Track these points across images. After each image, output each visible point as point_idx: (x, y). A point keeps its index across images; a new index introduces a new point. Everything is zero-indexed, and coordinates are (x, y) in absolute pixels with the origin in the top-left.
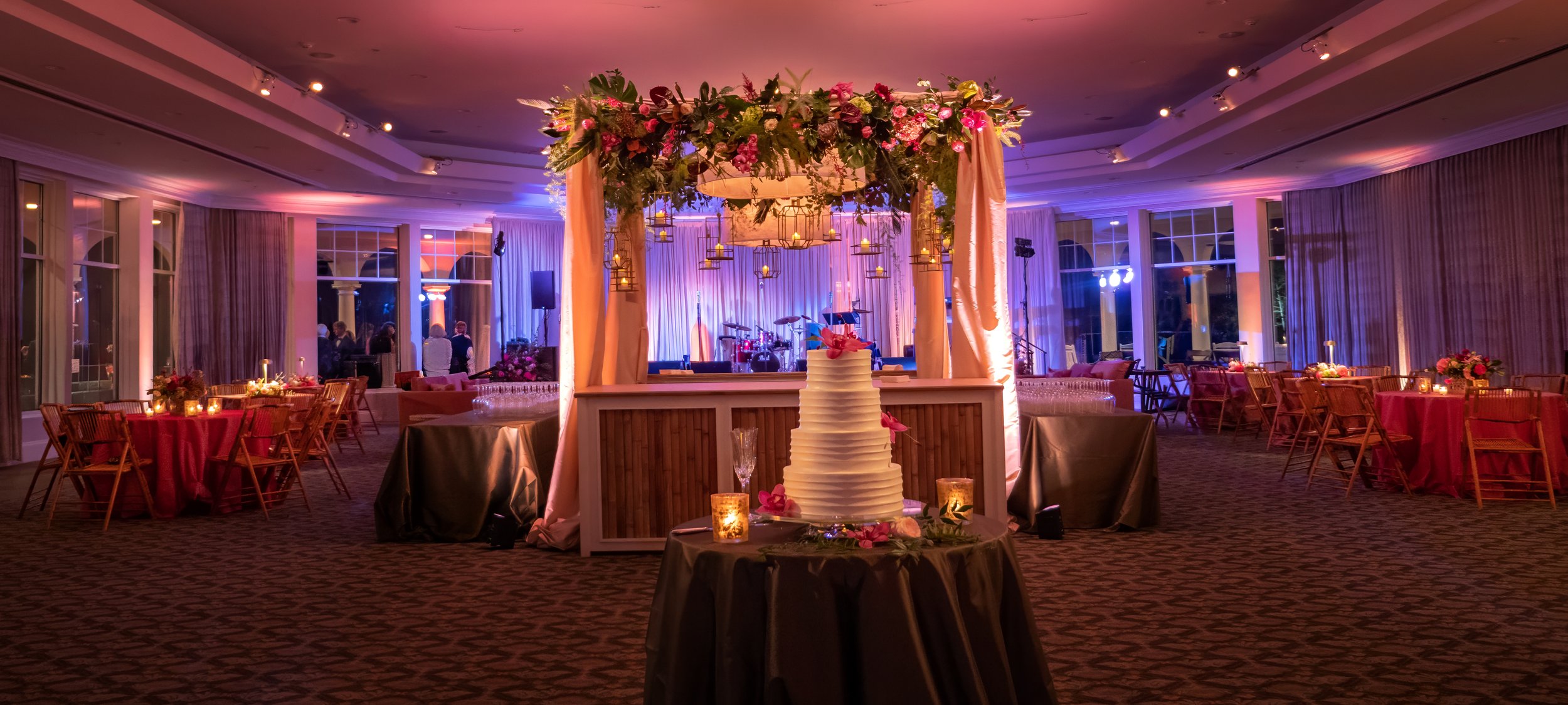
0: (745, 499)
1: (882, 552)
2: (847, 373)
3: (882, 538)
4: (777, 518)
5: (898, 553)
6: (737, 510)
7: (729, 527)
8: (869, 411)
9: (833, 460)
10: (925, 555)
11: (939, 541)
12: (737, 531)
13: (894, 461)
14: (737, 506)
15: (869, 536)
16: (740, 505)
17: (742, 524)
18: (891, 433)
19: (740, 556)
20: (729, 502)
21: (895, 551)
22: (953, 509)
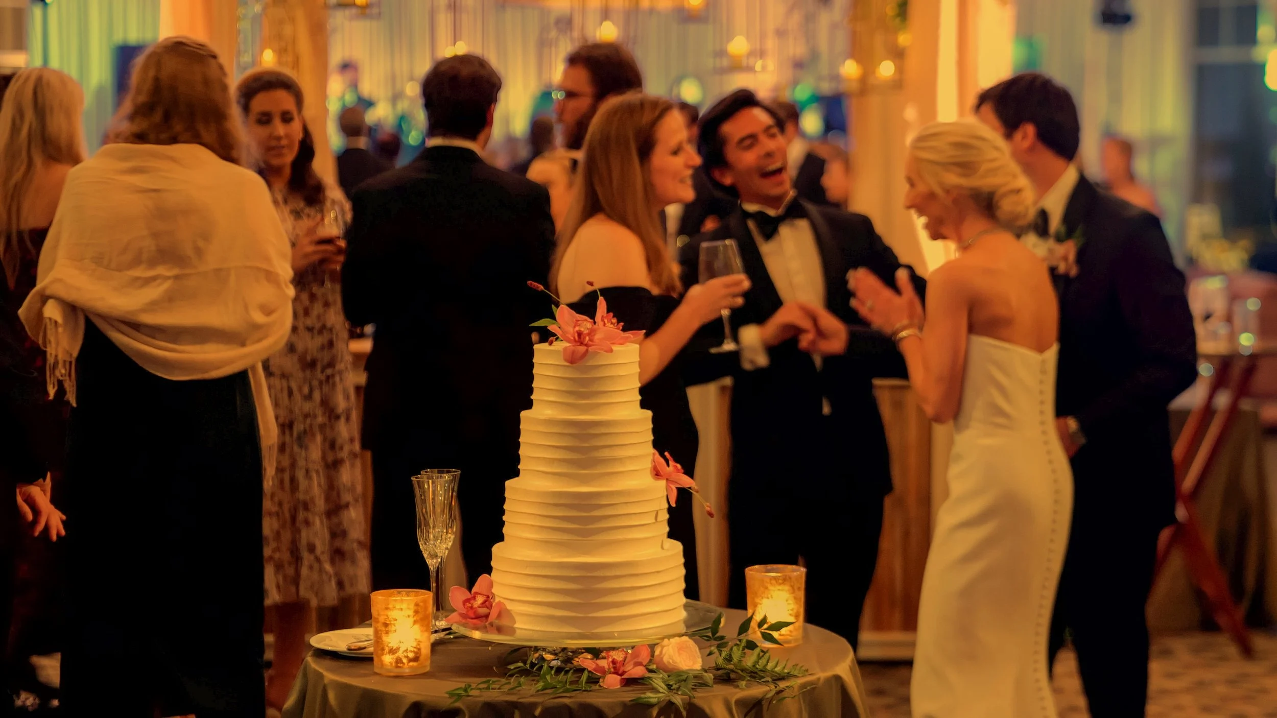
0: (425, 601)
1: (629, 696)
2: (595, 388)
3: (637, 672)
4: (477, 635)
5: (652, 697)
6: (411, 620)
7: (398, 649)
8: (630, 452)
9: (565, 537)
10: (697, 702)
11: (726, 678)
12: (411, 655)
13: (671, 535)
14: (411, 613)
15: (617, 669)
16: (416, 612)
17: (419, 642)
18: (668, 488)
19: (414, 698)
20: (398, 606)
21: (649, 694)
22: (760, 625)
